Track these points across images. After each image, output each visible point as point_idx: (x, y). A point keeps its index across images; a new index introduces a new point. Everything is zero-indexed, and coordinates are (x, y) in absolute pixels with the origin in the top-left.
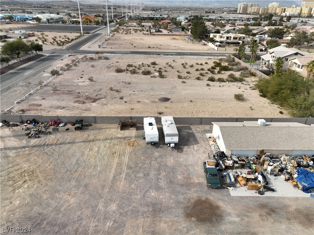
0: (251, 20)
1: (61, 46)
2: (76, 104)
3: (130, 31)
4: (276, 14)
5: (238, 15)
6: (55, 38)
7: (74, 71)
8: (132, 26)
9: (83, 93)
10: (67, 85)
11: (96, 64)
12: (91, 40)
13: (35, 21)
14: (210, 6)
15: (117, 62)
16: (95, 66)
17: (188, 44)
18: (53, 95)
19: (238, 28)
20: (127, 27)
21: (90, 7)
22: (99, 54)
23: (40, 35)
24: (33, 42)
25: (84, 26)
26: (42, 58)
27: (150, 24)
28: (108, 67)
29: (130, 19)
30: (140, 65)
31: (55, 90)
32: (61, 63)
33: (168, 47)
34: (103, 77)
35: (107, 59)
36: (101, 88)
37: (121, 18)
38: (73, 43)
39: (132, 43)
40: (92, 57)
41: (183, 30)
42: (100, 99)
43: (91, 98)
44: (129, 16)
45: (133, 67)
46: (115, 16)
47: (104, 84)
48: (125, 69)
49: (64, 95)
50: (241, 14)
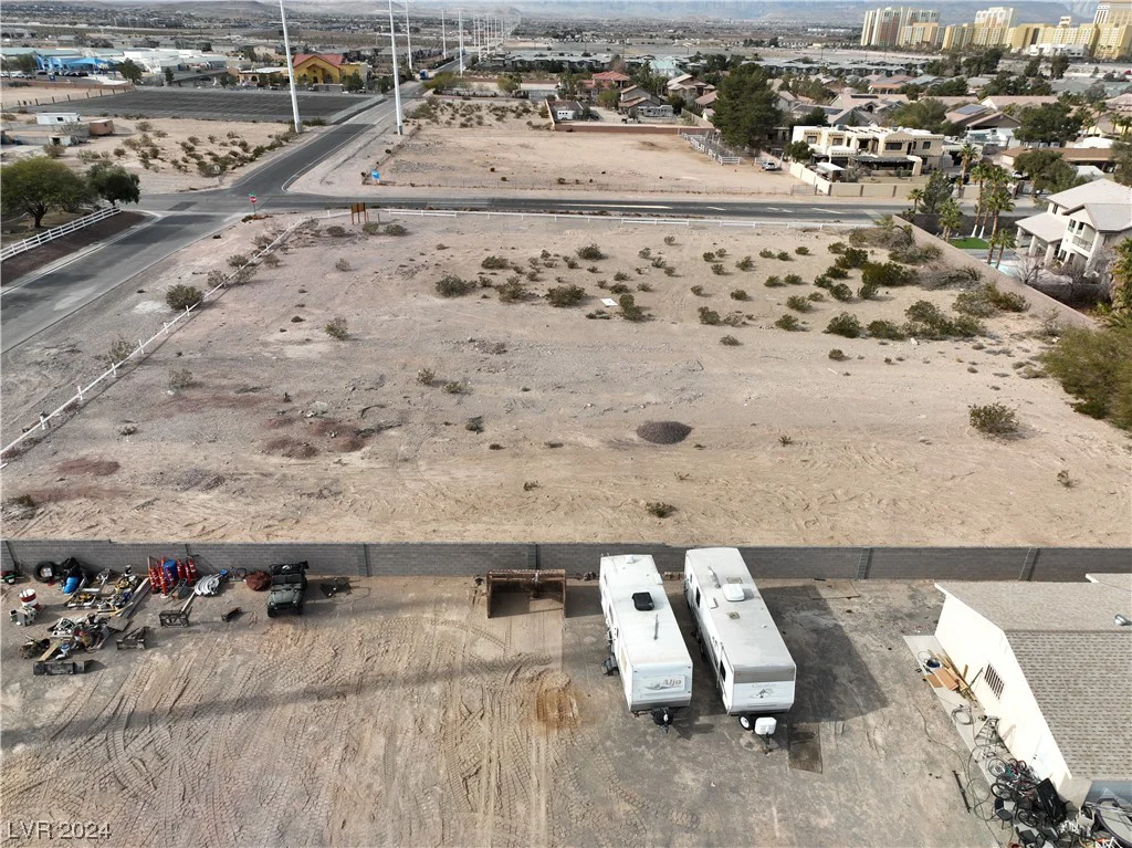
0: (920, 71)
1: (216, 175)
3: (478, 113)
4: (1006, 51)
5: (867, 52)
6: (191, 144)
7: (266, 290)
8: (484, 93)
9: (304, 402)
10: (236, 359)
11: (355, 254)
12: (334, 153)
13: (121, 76)
14: (757, 21)
15: (441, 247)
16: (352, 264)
17: (708, 167)
18: (173, 409)
19: (884, 101)
20: (467, 98)
21: (326, 22)
22: (367, 210)
23: (134, 130)
24: (103, 159)
25: (304, 93)
26: (138, 228)
27: (549, 87)
28: (406, 269)
29: (473, 69)
30: (534, 262)
31: (183, 384)
32: (211, 253)
33: (634, 181)
34: (387, 318)
35: (398, 231)
36: (383, 370)
37: (440, 64)
38: (263, 163)
39: (491, 161)
40: (338, 223)
41: (677, 111)
42: (380, 429)
43: (339, 428)
44: (470, 58)
45: (508, 268)
46: (417, 58)
47: (393, 350)
48: (476, 278)
49: (219, 412)
50: (876, 48)
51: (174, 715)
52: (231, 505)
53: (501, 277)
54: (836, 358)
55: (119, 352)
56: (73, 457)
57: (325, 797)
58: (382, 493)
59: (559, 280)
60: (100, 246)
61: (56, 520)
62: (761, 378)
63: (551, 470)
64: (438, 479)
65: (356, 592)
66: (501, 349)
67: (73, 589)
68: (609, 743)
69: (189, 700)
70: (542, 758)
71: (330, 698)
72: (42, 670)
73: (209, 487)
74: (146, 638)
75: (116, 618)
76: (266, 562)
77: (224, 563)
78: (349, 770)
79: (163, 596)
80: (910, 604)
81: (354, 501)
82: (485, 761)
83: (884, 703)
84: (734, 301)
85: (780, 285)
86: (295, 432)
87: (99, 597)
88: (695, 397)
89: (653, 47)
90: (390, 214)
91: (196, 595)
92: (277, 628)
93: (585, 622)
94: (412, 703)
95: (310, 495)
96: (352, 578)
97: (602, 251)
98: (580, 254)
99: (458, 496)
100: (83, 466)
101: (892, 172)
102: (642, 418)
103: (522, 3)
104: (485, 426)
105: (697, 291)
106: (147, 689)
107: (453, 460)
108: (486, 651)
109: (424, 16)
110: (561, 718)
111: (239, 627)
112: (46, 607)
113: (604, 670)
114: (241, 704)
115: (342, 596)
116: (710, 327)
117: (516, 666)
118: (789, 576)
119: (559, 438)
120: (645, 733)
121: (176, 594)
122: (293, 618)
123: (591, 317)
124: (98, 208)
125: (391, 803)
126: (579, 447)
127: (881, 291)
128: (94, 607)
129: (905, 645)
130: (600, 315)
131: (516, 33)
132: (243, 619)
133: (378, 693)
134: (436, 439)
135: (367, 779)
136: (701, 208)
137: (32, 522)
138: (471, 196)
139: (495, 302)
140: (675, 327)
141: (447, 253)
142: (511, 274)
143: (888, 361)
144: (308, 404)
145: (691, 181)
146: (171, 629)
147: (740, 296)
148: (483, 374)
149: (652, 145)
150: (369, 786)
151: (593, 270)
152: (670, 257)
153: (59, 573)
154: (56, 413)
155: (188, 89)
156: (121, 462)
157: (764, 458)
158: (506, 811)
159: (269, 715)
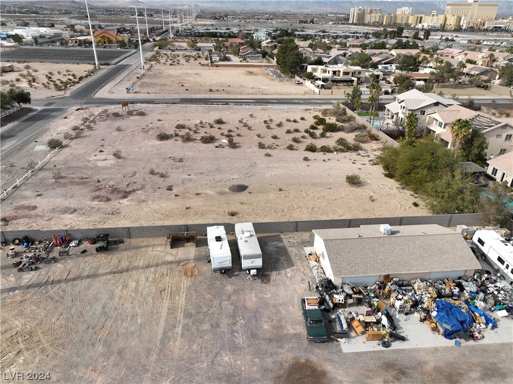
0: (371, 36)
1: (63, 90)
2: (95, 203)
3: (178, 58)
4: (408, 26)
5: (351, 26)
6: (50, 75)
7: (88, 140)
8: (181, 48)
9: (105, 182)
10: (78, 167)
11: (124, 124)
12: (114, 78)
13: (13, 41)
14: (306, 11)
15: (160, 120)
16: (123, 128)
17: (273, 83)
18: (55, 187)
19: (350, 52)
20: (173, 51)
21: (108, 11)
22: (129, 105)
23: (22, 68)
24: (11, 83)
25: (99, 49)
26: (31, 114)
27: (210, 45)
28: (144, 130)
29: (177, 36)
30: (196, 125)
31: (58, 177)
32: (64, 125)
33: (242, 89)
34: (137, 149)
35: (142, 114)
36: (135, 169)
37: (162, 34)
38: (83, 84)
39: (182, 81)
40: (116, 111)
41: (264, 56)
42: (134, 191)
43: (119, 191)
44: (175, 30)
45: (186, 128)
46: (151, 30)
47: (139, 162)
48: (173, 133)
49: (73, 187)
50: (355, 24)
51: (66, 281)
52: (80, 218)
53: (183, 132)
54: (306, 160)
55: (31, 166)
56: (19, 204)
57: (117, 299)
58: (135, 212)
59: (206, 133)
60: (16, 123)
61: (16, 225)
62: (277, 168)
63: (195, 203)
64: (155, 207)
65: (125, 243)
66: (181, 160)
67: (27, 246)
68: (206, 280)
69: (71, 276)
70: (185, 285)
71: (118, 273)
72: (20, 270)
73: (72, 213)
74: (55, 260)
75: (43, 254)
76: (94, 235)
77: (80, 236)
78: (124, 292)
79: (59, 247)
80: (309, 238)
81: (125, 215)
82: (167, 287)
83: (293, 266)
84: (272, 139)
85: (291, 132)
86: (102, 193)
87: (36, 249)
88: (252, 176)
89: (259, 23)
90: (138, 106)
91: (70, 247)
92: (99, 255)
93: (202, 248)
94: (144, 273)
95: (109, 214)
96: (124, 239)
97: (224, 120)
98: (215, 122)
99: (162, 212)
100: (23, 207)
101: (346, 84)
102: (230, 184)
103: (201, 2)
104: (173, 188)
105: (259, 136)
106: (57, 274)
107: (161, 201)
108: (169, 258)
109: (155, 8)
110: (192, 275)
111: (86, 256)
112: (18, 253)
113: (207, 261)
114: (88, 277)
115: (121, 245)
116: (262, 150)
117: (179, 262)
118: (272, 232)
119: (200, 191)
120: (218, 278)
121: (63, 246)
122: (105, 252)
123: (217, 147)
124: (13, 107)
125: (137, 299)
126: (207, 195)
127: (328, 134)
128: (35, 252)
129: (304, 250)
130: (221, 146)
131: (197, 17)
132: (87, 253)
133: (133, 271)
134: (155, 193)
135: (130, 293)
136: (267, 101)
137: (8, 227)
138: (173, 97)
139: (180, 142)
140: (249, 150)
141: (162, 122)
142: (187, 130)
143: (324, 160)
144: (107, 183)
145: (265, 89)
146: (63, 257)
147: (275, 137)
148: (174, 170)
149: (251, 73)
150: (130, 295)
151: (220, 128)
152: (250, 122)
153: (21, 242)
154: (9, 189)
155: (45, 47)
156: (37, 206)
157: (272, 196)
158: (173, 299)
159: (97, 279)
